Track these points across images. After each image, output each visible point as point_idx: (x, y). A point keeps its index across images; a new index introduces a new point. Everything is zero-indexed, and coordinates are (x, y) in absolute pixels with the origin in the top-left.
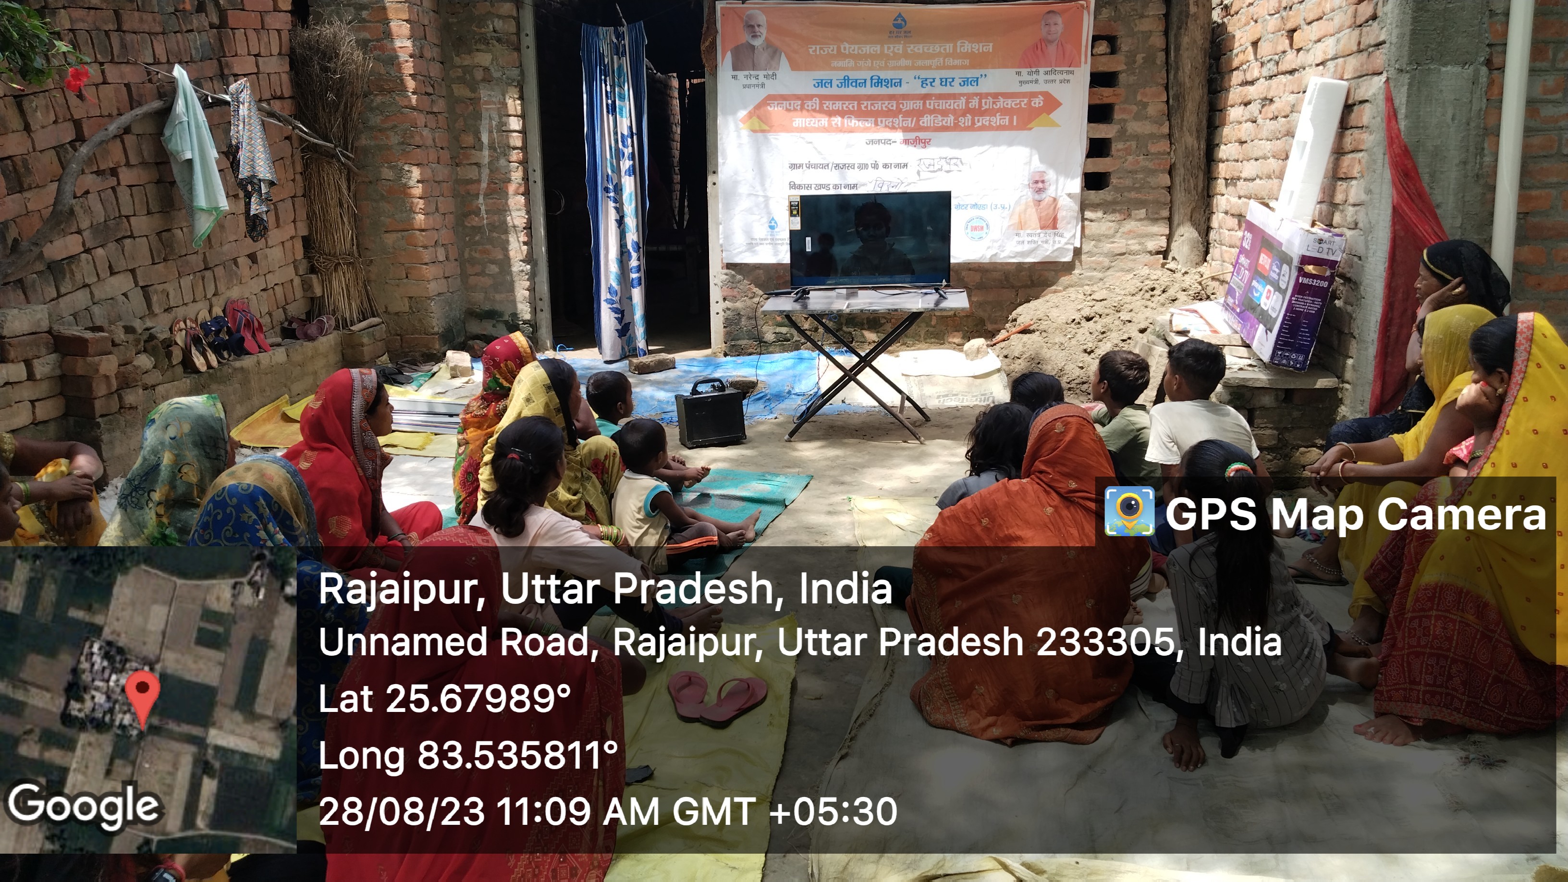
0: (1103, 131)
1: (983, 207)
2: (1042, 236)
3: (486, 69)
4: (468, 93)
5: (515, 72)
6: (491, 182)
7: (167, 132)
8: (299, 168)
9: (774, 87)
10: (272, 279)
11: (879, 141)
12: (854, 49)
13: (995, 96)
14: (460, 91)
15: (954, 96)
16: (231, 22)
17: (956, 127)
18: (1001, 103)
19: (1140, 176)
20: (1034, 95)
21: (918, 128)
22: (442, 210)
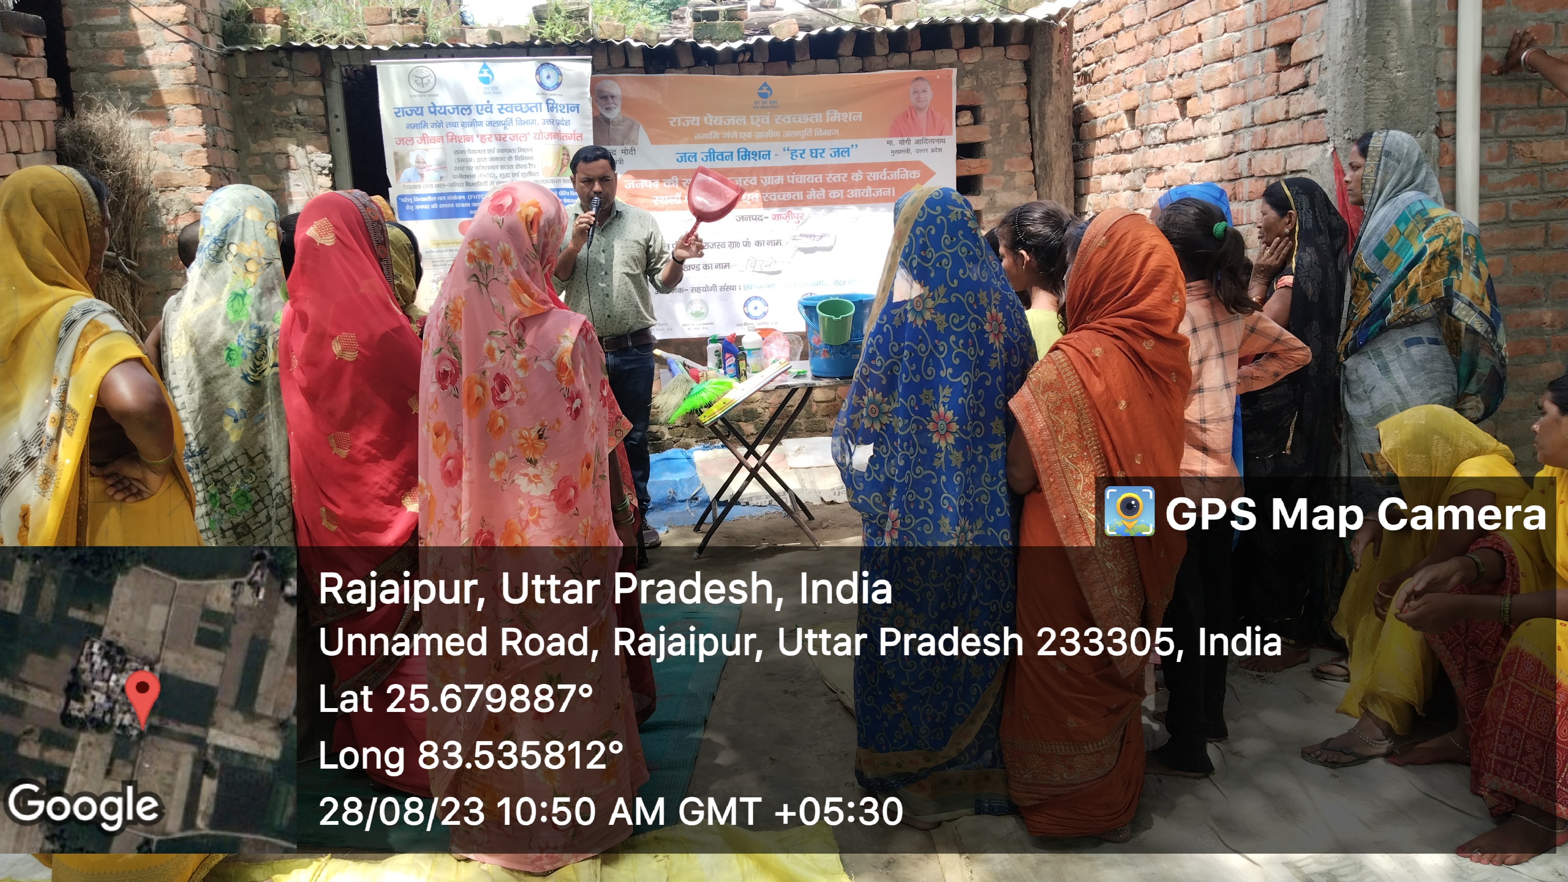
5: (325, 158)
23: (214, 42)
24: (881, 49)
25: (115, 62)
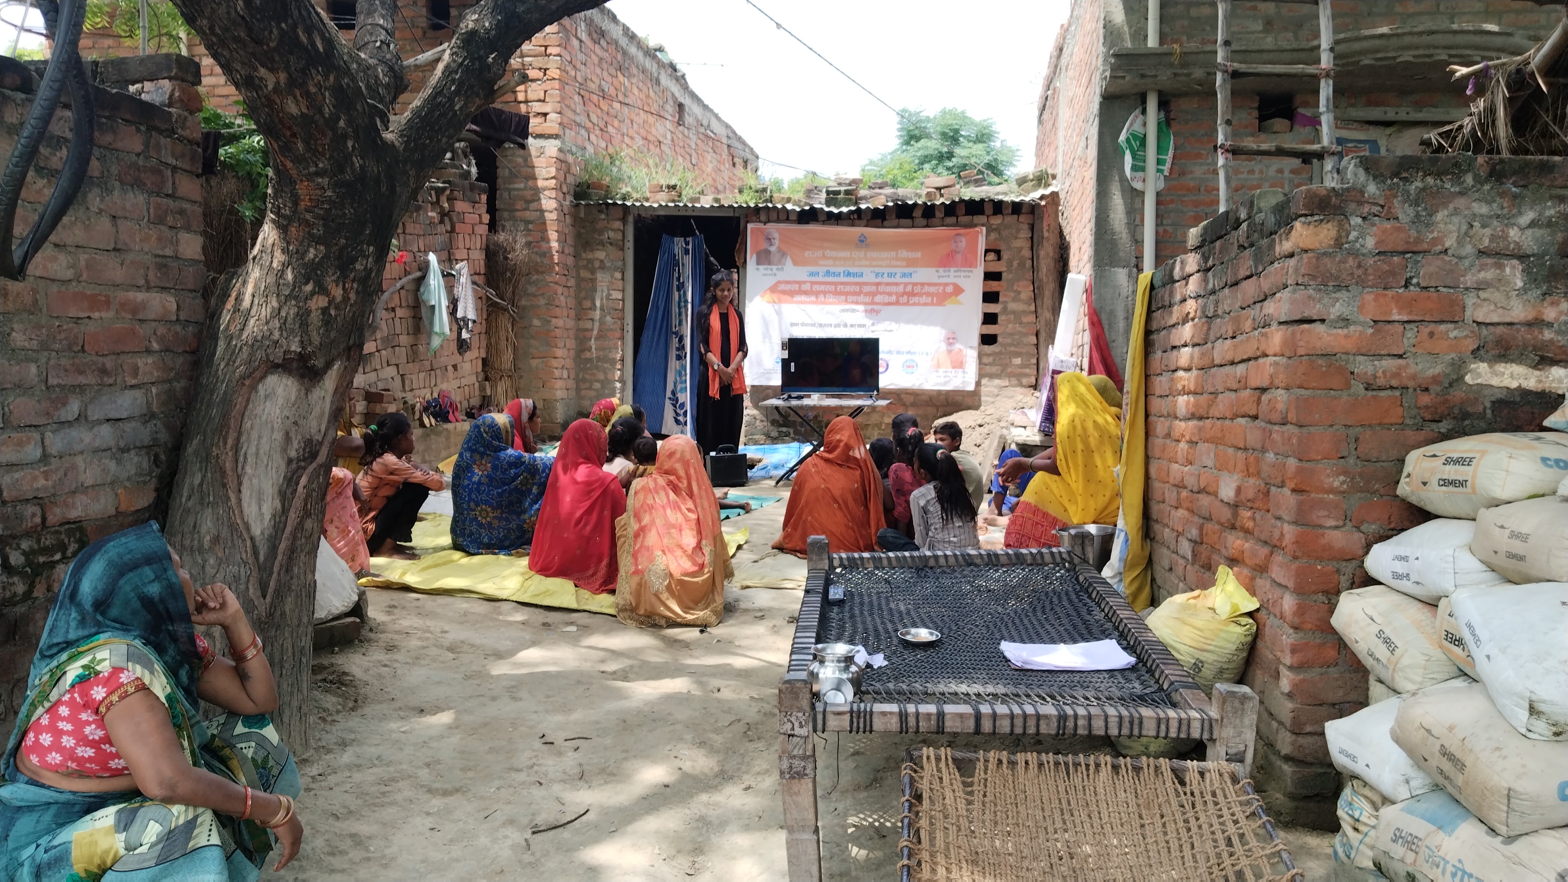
0: (992, 308)
1: (914, 353)
2: (952, 372)
3: (602, 261)
4: (590, 276)
5: (620, 263)
6: (600, 330)
7: (422, 290)
8: (485, 317)
9: (781, 276)
10: (464, 382)
11: (848, 310)
12: (833, 254)
13: (922, 284)
14: (584, 274)
15: (897, 284)
16: (457, 230)
17: (897, 303)
18: (926, 289)
19: (1016, 337)
20: (946, 285)
21: (873, 303)
22: (568, 346)
23: (569, 198)
24: (939, 214)
25: (518, 207)
